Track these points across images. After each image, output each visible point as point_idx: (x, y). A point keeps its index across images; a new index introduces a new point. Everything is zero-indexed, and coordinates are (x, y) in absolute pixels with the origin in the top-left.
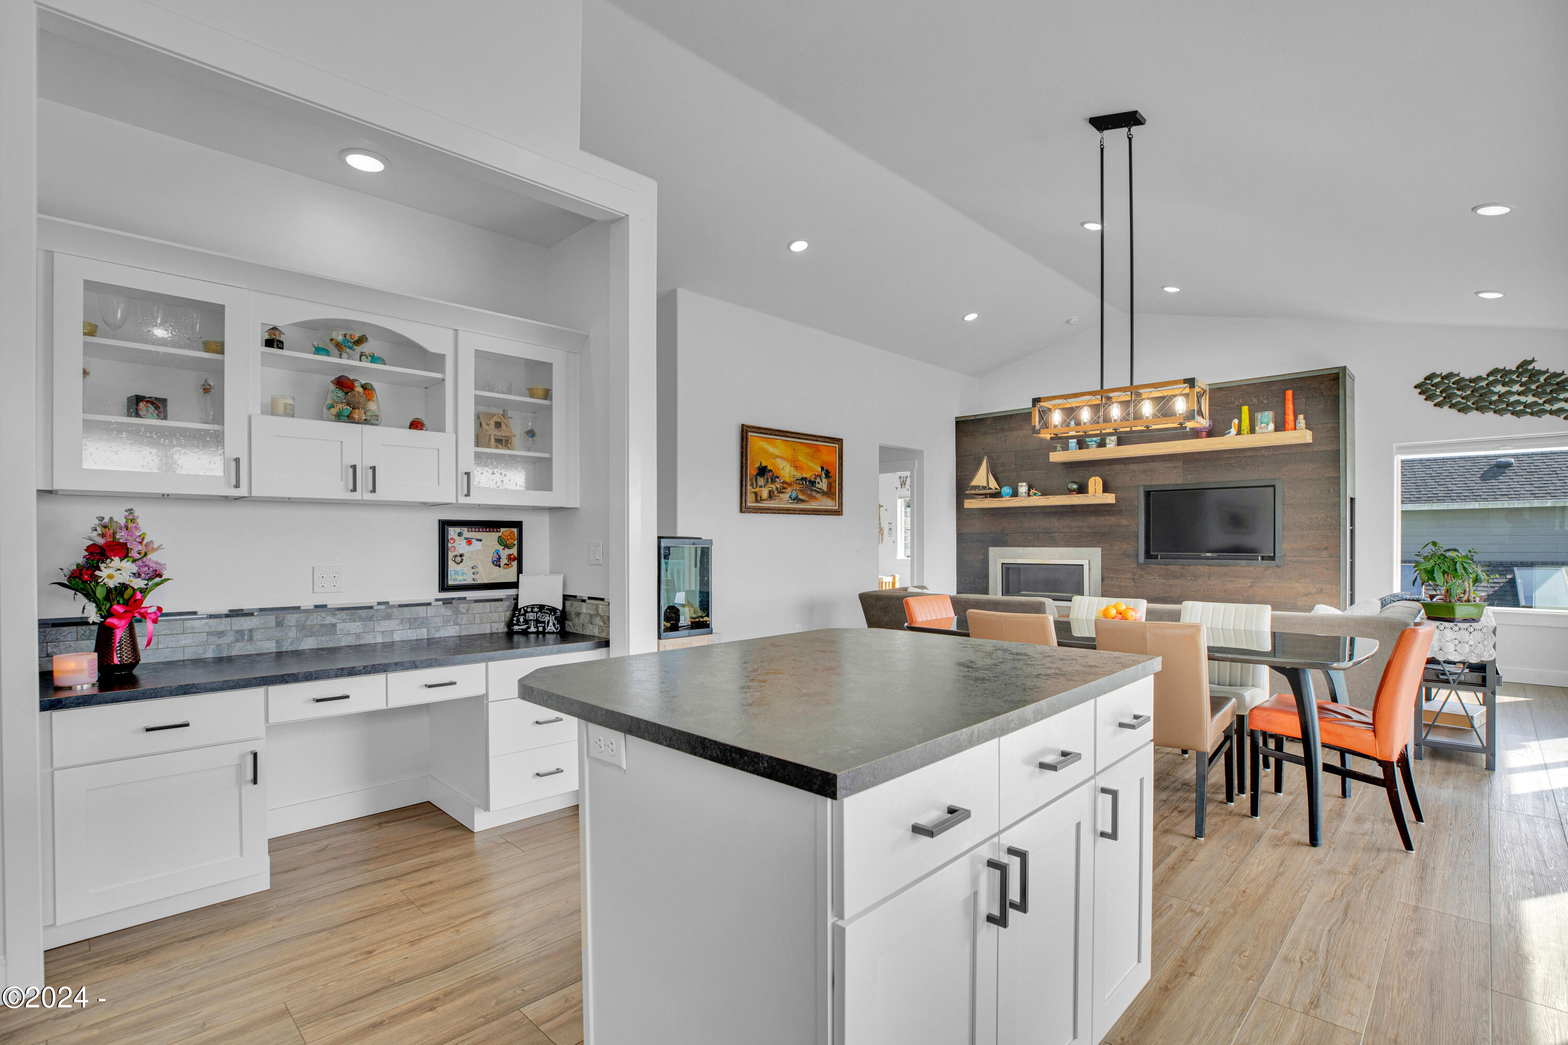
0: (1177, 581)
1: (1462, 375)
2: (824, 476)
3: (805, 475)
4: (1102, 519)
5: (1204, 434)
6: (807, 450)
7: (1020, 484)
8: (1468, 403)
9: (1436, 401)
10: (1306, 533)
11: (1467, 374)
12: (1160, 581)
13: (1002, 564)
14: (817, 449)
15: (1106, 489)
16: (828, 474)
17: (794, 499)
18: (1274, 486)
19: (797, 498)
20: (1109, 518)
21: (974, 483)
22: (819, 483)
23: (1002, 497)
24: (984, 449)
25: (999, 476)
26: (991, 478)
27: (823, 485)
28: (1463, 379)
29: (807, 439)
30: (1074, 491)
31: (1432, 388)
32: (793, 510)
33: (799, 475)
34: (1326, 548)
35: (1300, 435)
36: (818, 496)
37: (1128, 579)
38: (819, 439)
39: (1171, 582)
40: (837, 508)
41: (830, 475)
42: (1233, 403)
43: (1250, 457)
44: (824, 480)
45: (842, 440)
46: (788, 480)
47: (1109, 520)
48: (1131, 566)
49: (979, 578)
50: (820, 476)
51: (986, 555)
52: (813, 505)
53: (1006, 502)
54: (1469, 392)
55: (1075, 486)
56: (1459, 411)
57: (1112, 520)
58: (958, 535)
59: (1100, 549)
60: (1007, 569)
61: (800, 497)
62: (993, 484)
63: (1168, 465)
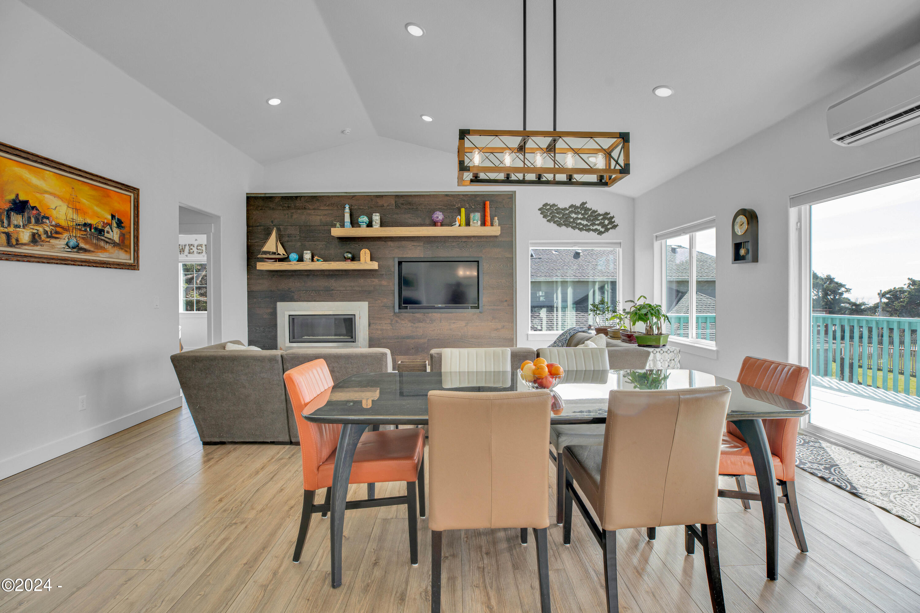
0: (421, 325)
1: (559, 206)
2: (115, 225)
3: (89, 221)
4: (369, 281)
5: (439, 224)
6: (93, 193)
7: (305, 252)
8: (562, 222)
9: (548, 219)
10: (495, 291)
11: (561, 206)
12: (410, 324)
13: (289, 315)
14: (106, 194)
15: (372, 259)
16: (120, 224)
17: (73, 248)
18: (478, 262)
19: (78, 246)
20: (374, 280)
21: (265, 249)
22: (108, 232)
23: (290, 261)
24: (272, 222)
25: (285, 244)
26: (280, 246)
27: (115, 235)
28: (559, 208)
29: (92, 179)
30: (349, 259)
31: (546, 211)
32: (72, 261)
33: (80, 220)
34: (506, 301)
35: (494, 230)
36: (107, 246)
37: (388, 324)
38: (109, 183)
39: (417, 325)
40: (132, 261)
41: (123, 225)
42: (455, 206)
43: (465, 242)
44: (116, 230)
45: (138, 189)
46: (63, 223)
47: (373, 281)
48: (389, 315)
49: (269, 328)
50: (110, 225)
51: (275, 309)
52: (102, 257)
53: (293, 265)
54: (561, 216)
55: (350, 256)
56: (558, 225)
57: (376, 281)
58: (249, 292)
59: (367, 303)
60: (292, 319)
61: (82, 245)
62: (281, 251)
63: (414, 244)
